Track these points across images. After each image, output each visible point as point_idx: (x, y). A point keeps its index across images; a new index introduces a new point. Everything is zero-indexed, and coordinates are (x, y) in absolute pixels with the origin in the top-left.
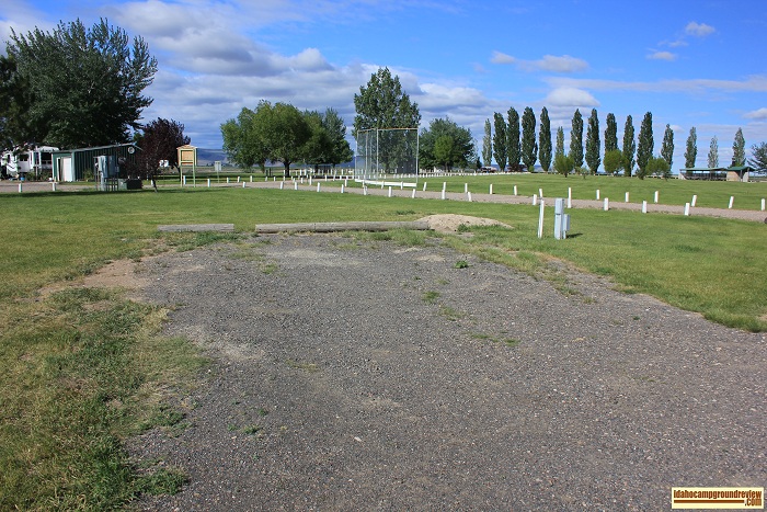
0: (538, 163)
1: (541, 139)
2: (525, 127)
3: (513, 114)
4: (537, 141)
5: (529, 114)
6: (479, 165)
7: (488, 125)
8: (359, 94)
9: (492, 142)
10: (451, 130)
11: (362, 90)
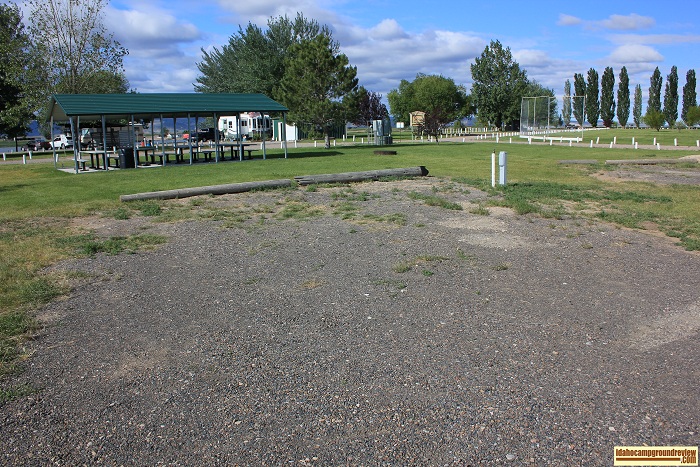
0: (616, 119)
1: (619, 97)
2: (604, 85)
3: (593, 75)
4: (616, 99)
5: (609, 75)
6: (561, 123)
7: (568, 84)
8: (475, 63)
9: (572, 100)
10: (538, 91)
11: (477, 60)
